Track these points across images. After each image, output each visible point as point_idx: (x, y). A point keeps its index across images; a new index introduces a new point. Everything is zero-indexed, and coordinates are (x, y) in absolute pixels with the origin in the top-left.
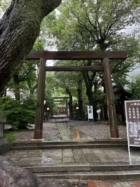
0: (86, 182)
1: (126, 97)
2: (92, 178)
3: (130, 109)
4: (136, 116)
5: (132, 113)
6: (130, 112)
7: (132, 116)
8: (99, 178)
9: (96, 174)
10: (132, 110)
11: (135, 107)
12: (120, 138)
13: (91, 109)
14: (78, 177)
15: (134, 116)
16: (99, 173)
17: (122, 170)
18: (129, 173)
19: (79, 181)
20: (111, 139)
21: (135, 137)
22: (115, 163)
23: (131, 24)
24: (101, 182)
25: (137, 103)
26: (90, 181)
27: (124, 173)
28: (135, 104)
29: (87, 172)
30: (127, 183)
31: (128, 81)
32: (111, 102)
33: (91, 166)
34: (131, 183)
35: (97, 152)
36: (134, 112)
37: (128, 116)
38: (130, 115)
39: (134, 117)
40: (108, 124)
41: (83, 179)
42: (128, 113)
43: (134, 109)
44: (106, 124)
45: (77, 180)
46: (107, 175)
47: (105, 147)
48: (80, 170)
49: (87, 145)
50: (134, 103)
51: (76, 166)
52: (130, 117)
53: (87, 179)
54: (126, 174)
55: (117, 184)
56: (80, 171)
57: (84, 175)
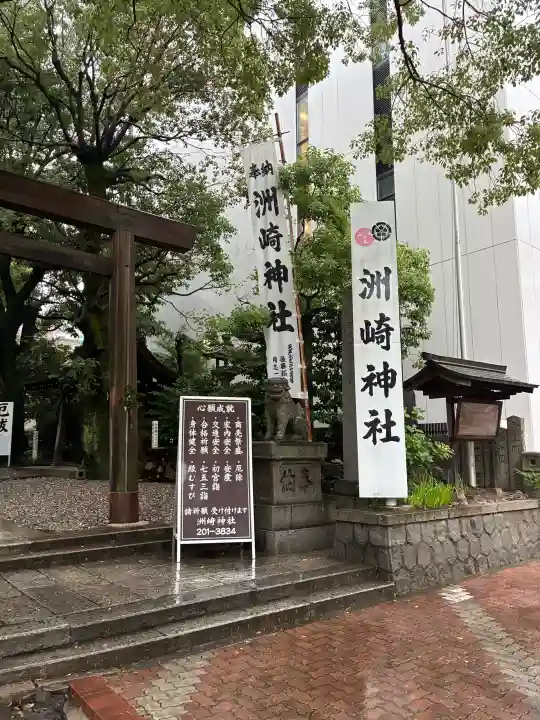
0: (64, 684)
1: (155, 380)
2: (83, 665)
3: (193, 423)
4: (210, 446)
5: (198, 438)
6: (193, 433)
7: (198, 446)
8: (107, 661)
9: (93, 651)
10: (198, 428)
11: (210, 417)
12: (140, 523)
13: (7, 415)
14: (32, 675)
15: (204, 445)
16: (106, 645)
17: (174, 622)
18: (199, 626)
19: (36, 685)
20: (111, 527)
21: (201, 516)
22: (149, 601)
23: (204, 134)
24: (116, 674)
25: (217, 404)
26: (77, 677)
27: (186, 630)
28: (211, 408)
29: (59, 652)
30: (198, 657)
31: (160, 322)
32: (126, 396)
33: (75, 626)
34: (207, 655)
35: (71, 577)
36: (204, 433)
37: (187, 447)
38: (192, 441)
39: (204, 450)
40: (81, 474)
41: (49, 677)
42: (187, 437)
43: (205, 425)
44: (72, 475)
45: (28, 686)
46: (132, 645)
47: (93, 558)
48: (31, 647)
49: (23, 557)
50: (206, 403)
51: (16, 635)
52: (192, 451)
53: (64, 674)
54: (191, 631)
55: (167, 667)
56: (31, 653)
57: (53, 661)
